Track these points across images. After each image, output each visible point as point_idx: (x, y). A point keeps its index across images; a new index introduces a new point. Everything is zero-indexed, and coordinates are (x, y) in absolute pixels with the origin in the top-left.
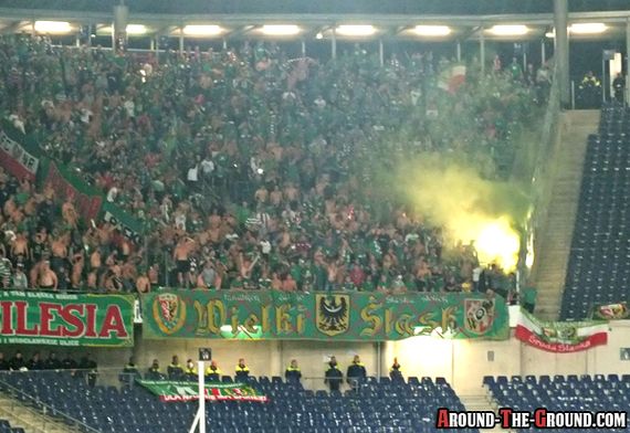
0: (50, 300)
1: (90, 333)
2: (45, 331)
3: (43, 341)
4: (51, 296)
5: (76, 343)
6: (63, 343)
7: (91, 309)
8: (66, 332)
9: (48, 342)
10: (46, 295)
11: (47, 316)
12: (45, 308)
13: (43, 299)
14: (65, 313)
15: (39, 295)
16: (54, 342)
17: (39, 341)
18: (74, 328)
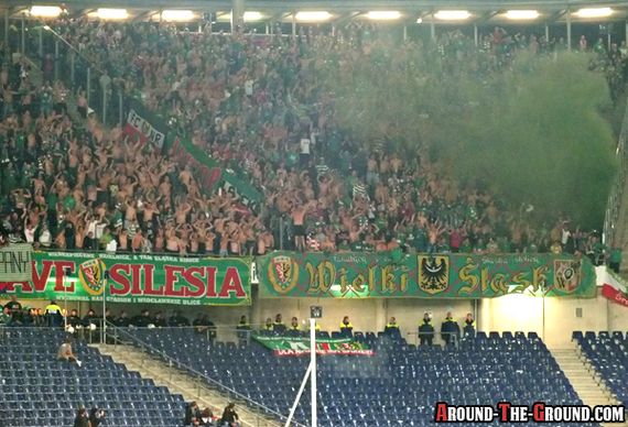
0: (174, 263)
1: (211, 293)
2: (169, 291)
3: (168, 301)
4: (176, 259)
5: (198, 303)
6: (185, 302)
7: (211, 271)
8: (188, 293)
9: (172, 301)
10: (171, 259)
11: (171, 278)
12: (170, 270)
13: (168, 262)
14: (188, 275)
15: (165, 259)
16: (178, 302)
17: (164, 301)
18: (196, 289)
